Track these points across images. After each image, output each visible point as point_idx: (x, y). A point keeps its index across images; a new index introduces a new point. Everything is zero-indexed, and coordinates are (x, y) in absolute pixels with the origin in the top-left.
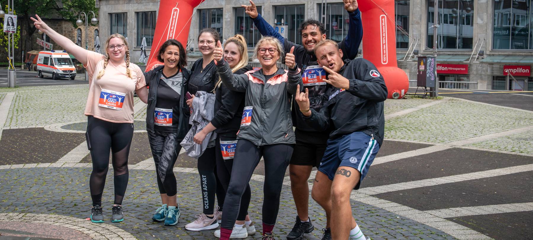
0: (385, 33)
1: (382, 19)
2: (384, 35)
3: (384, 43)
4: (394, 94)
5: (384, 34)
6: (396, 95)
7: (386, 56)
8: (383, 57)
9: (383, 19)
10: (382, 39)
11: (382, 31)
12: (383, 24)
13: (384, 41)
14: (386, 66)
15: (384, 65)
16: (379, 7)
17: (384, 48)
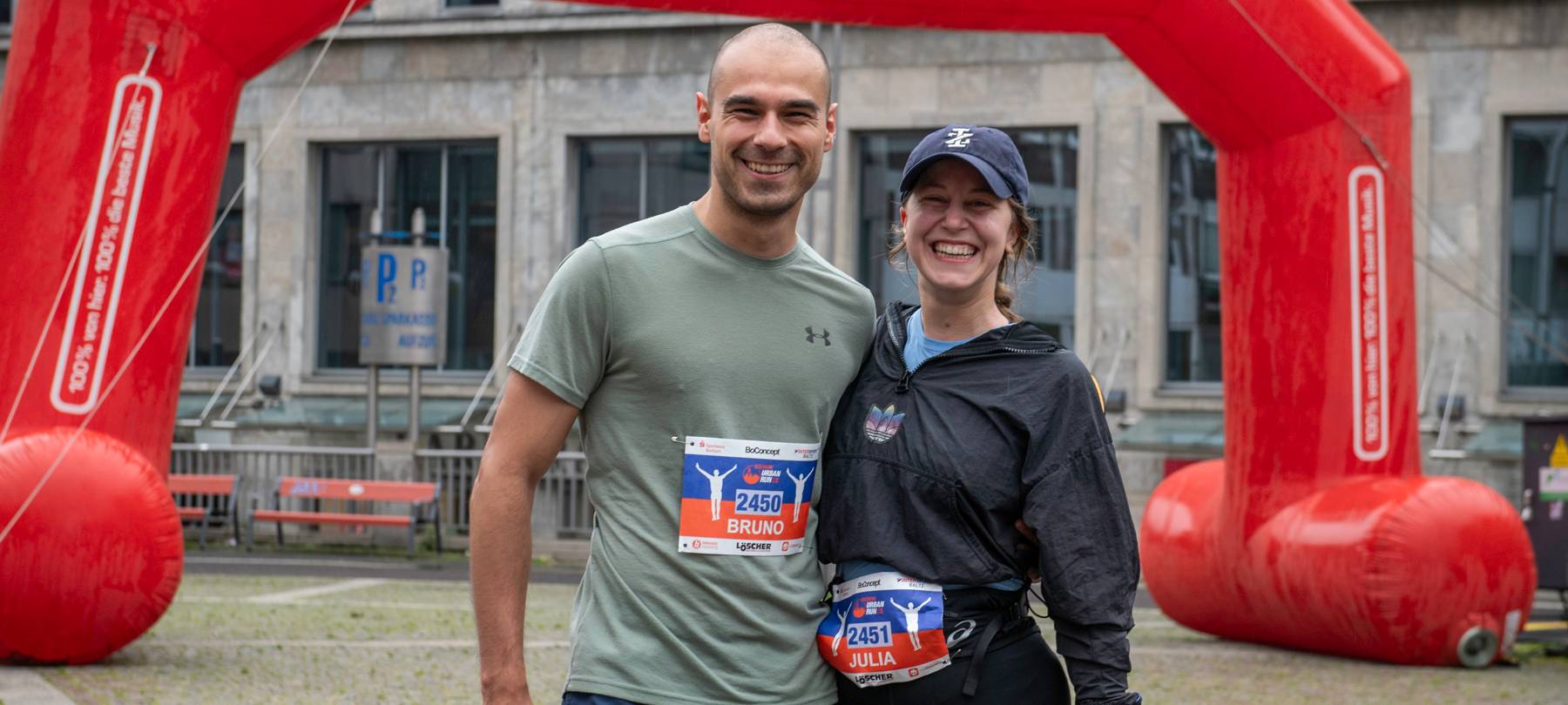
0: (1376, 273)
1: (1360, 191)
2: (1370, 289)
3: (1370, 333)
4: (1471, 641)
5: (1370, 280)
6: (1478, 644)
7: (1378, 413)
8: (1364, 417)
9: (1367, 194)
10: (1362, 312)
11: (1363, 262)
12: (1368, 219)
13: (1370, 322)
14: (1378, 468)
15: (1366, 467)
16: (1343, 123)
17: (1371, 366)
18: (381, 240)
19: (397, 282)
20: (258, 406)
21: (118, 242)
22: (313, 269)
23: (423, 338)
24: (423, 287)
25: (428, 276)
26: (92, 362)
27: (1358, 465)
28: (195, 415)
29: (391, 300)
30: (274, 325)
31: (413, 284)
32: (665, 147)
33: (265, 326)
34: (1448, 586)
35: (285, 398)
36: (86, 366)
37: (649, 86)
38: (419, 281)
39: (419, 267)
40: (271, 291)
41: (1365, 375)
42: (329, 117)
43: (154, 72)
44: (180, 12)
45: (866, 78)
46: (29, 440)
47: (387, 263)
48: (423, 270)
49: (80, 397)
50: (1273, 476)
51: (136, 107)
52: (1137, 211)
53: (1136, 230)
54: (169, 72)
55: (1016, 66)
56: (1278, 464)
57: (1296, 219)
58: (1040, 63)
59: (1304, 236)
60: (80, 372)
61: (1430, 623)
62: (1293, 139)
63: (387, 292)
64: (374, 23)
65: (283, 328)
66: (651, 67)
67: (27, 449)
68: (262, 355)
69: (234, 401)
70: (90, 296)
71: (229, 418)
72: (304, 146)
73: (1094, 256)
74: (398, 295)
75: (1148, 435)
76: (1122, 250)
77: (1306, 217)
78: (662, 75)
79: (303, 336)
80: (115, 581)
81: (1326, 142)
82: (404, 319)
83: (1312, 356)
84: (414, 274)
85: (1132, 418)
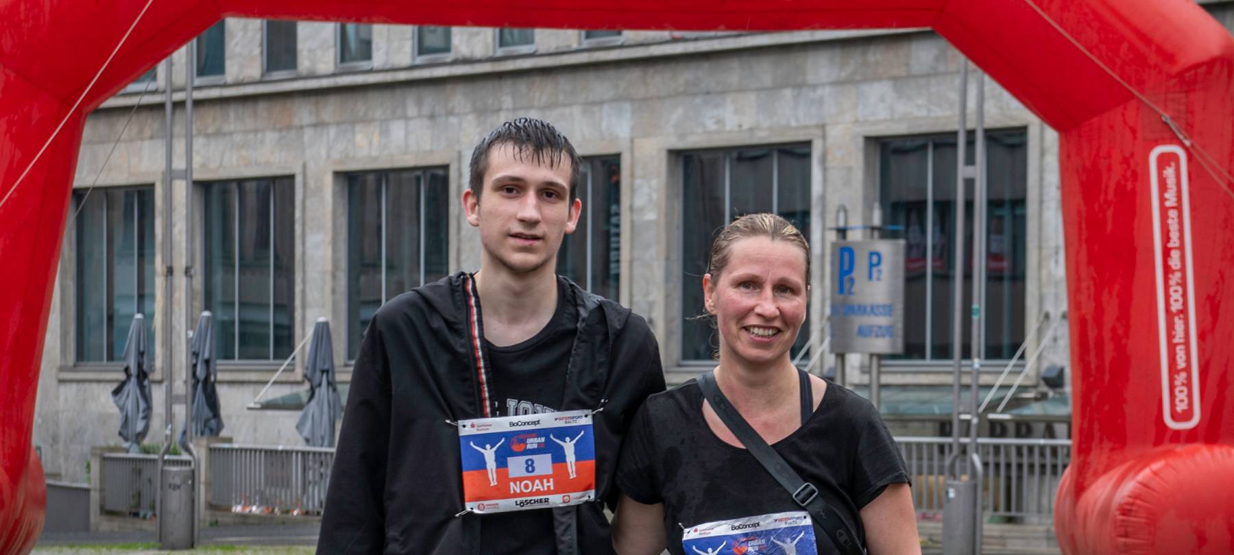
0: (1182, 248)
1: (1161, 167)
2: (1175, 262)
3: (1176, 307)
5: (1175, 255)
7: (1189, 384)
8: (1172, 387)
9: (1170, 172)
10: (1167, 287)
11: (1166, 237)
12: (1171, 195)
13: (1176, 296)
14: (1191, 437)
15: (1177, 436)
16: (1140, 101)
17: (1179, 339)
19: (855, 274)
23: (880, 327)
24: (878, 279)
25: (885, 267)
27: (1168, 436)
29: (850, 293)
31: (870, 277)
38: (875, 270)
39: (875, 259)
41: (1172, 348)
47: (846, 256)
48: (879, 263)
50: (1094, 445)
56: (1097, 435)
57: (1102, 198)
59: (1110, 213)
62: (1095, 120)
63: (847, 285)
72: (861, 142)
74: (855, 288)
77: (1111, 196)
81: (1125, 122)
82: (862, 310)
83: (1120, 332)
84: (871, 266)
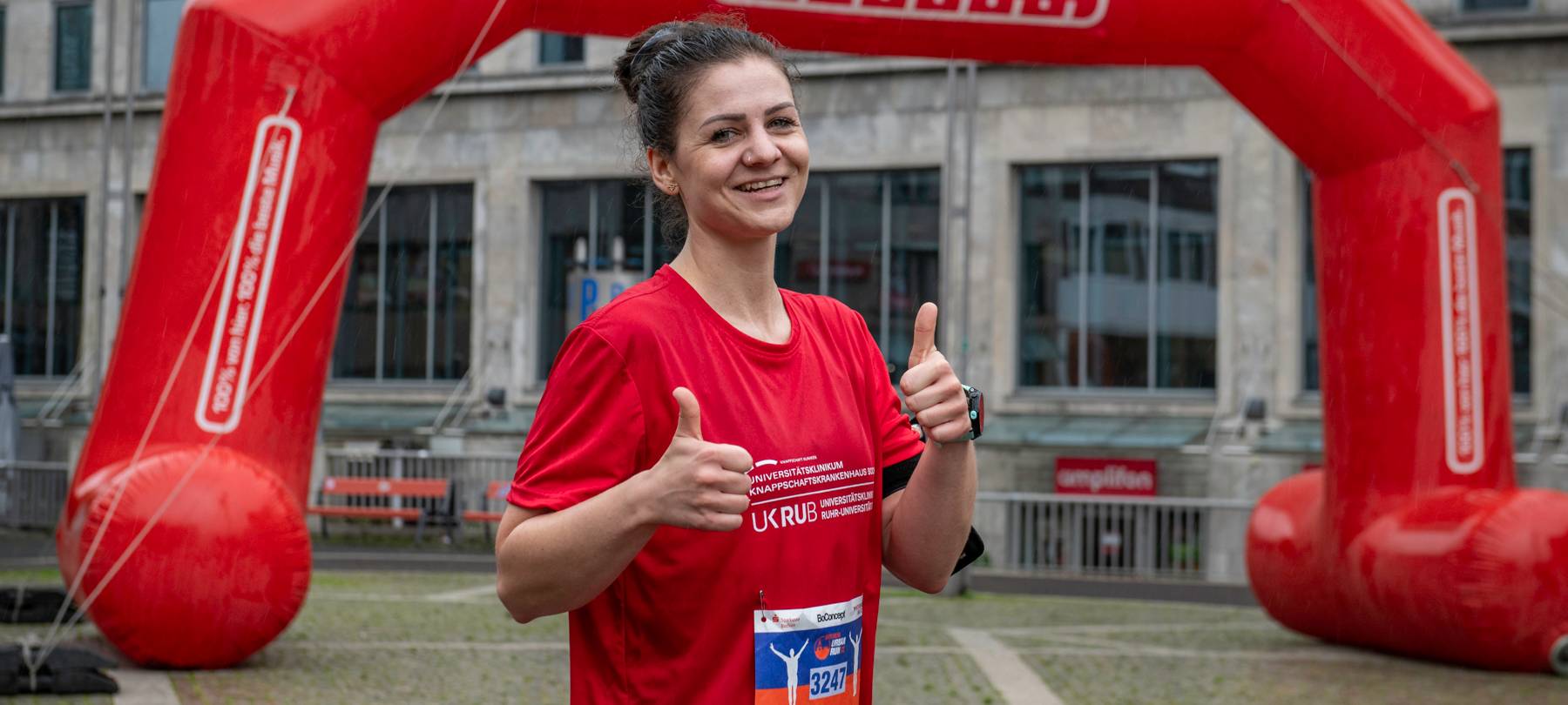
4: (1563, 650)
9: (1457, 216)
14: (1472, 481)
15: (1459, 478)
16: (1435, 148)
17: (1464, 380)
18: (585, 266)
20: (486, 415)
21: (259, 272)
22: (533, 294)
26: (235, 384)
27: (1452, 477)
28: (430, 423)
30: (499, 342)
32: (844, 181)
33: (491, 345)
34: (1539, 596)
35: (509, 408)
36: (229, 388)
37: (829, 126)
40: (497, 312)
41: (1458, 390)
42: (548, 157)
43: (292, 113)
44: (318, 57)
45: (1025, 116)
46: (168, 458)
47: (589, 288)
49: (222, 417)
50: (1370, 488)
51: (277, 147)
52: (1275, 236)
53: (1274, 250)
54: (307, 113)
55: (1162, 104)
56: (1374, 477)
57: (1387, 240)
58: (1184, 100)
59: (1395, 255)
60: (223, 394)
61: (1522, 631)
62: (1383, 165)
64: (587, 73)
65: (507, 346)
66: (831, 107)
67: (164, 466)
68: (489, 369)
69: (464, 410)
70: (232, 321)
71: (460, 426)
72: (525, 184)
73: (1234, 276)
75: (1288, 442)
76: (1259, 270)
77: (1398, 238)
78: (842, 116)
79: (525, 352)
80: (244, 591)
81: (1415, 167)
83: (1405, 374)
85: (1272, 424)
